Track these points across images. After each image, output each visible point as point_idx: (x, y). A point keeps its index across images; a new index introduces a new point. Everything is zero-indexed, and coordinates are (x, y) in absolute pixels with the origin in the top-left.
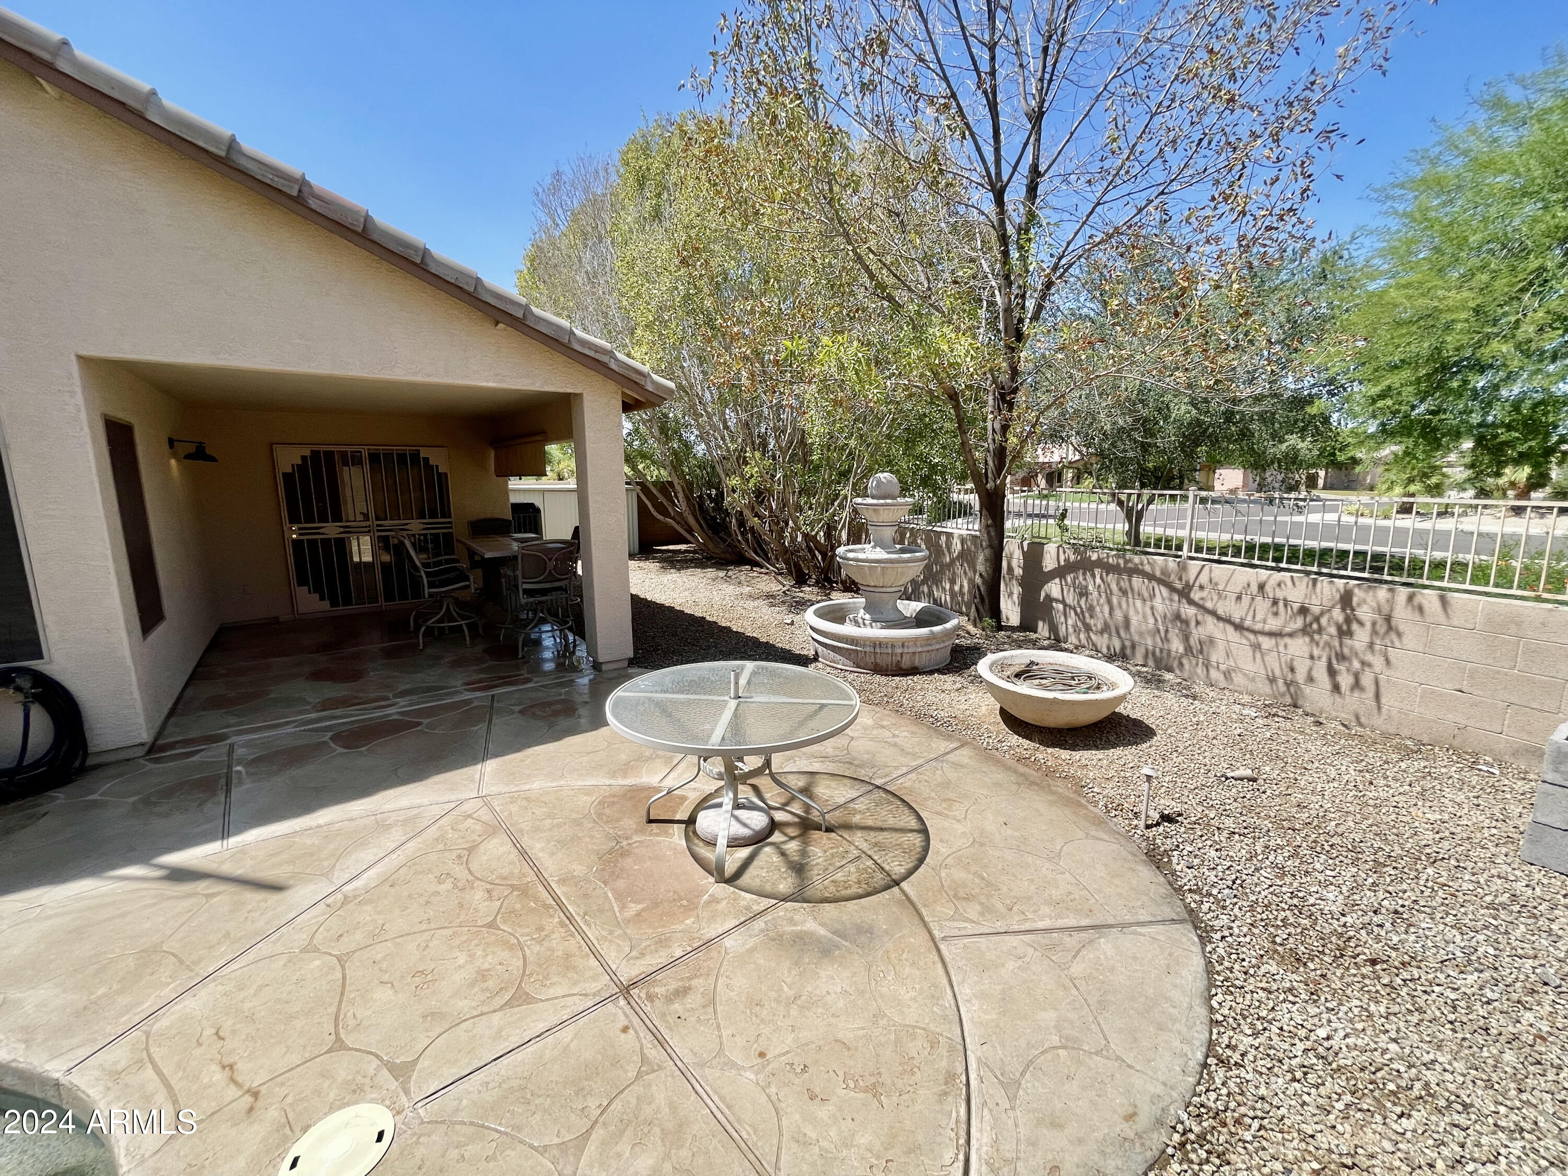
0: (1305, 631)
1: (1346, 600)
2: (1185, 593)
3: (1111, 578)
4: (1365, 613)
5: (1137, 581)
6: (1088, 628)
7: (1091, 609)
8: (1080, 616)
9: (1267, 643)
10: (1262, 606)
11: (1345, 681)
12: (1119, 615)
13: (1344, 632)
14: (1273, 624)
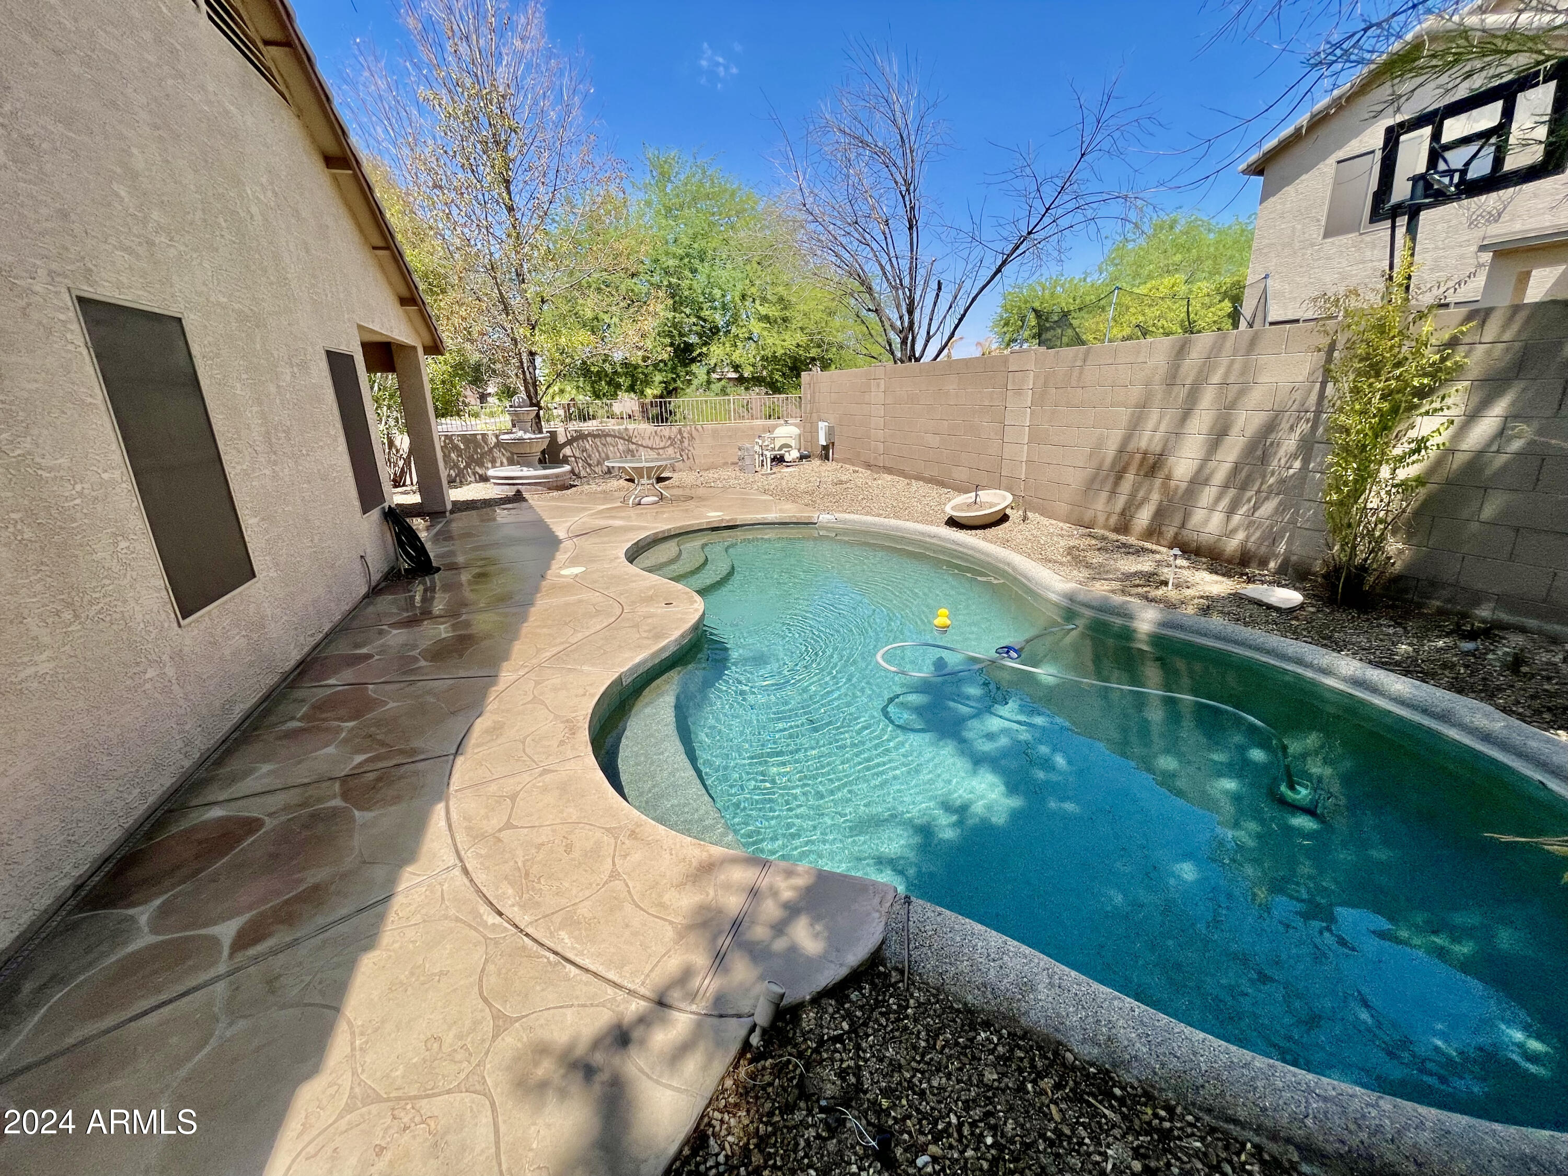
0: (671, 445)
1: (680, 432)
2: (629, 440)
3: (597, 440)
4: (685, 435)
5: (609, 439)
6: (590, 465)
7: (589, 456)
8: (585, 461)
9: (661, 451)
10: (657, 439)
11: (685, 457)
12: (603, 455)
13: (682, 442)
14: (662, 445)
